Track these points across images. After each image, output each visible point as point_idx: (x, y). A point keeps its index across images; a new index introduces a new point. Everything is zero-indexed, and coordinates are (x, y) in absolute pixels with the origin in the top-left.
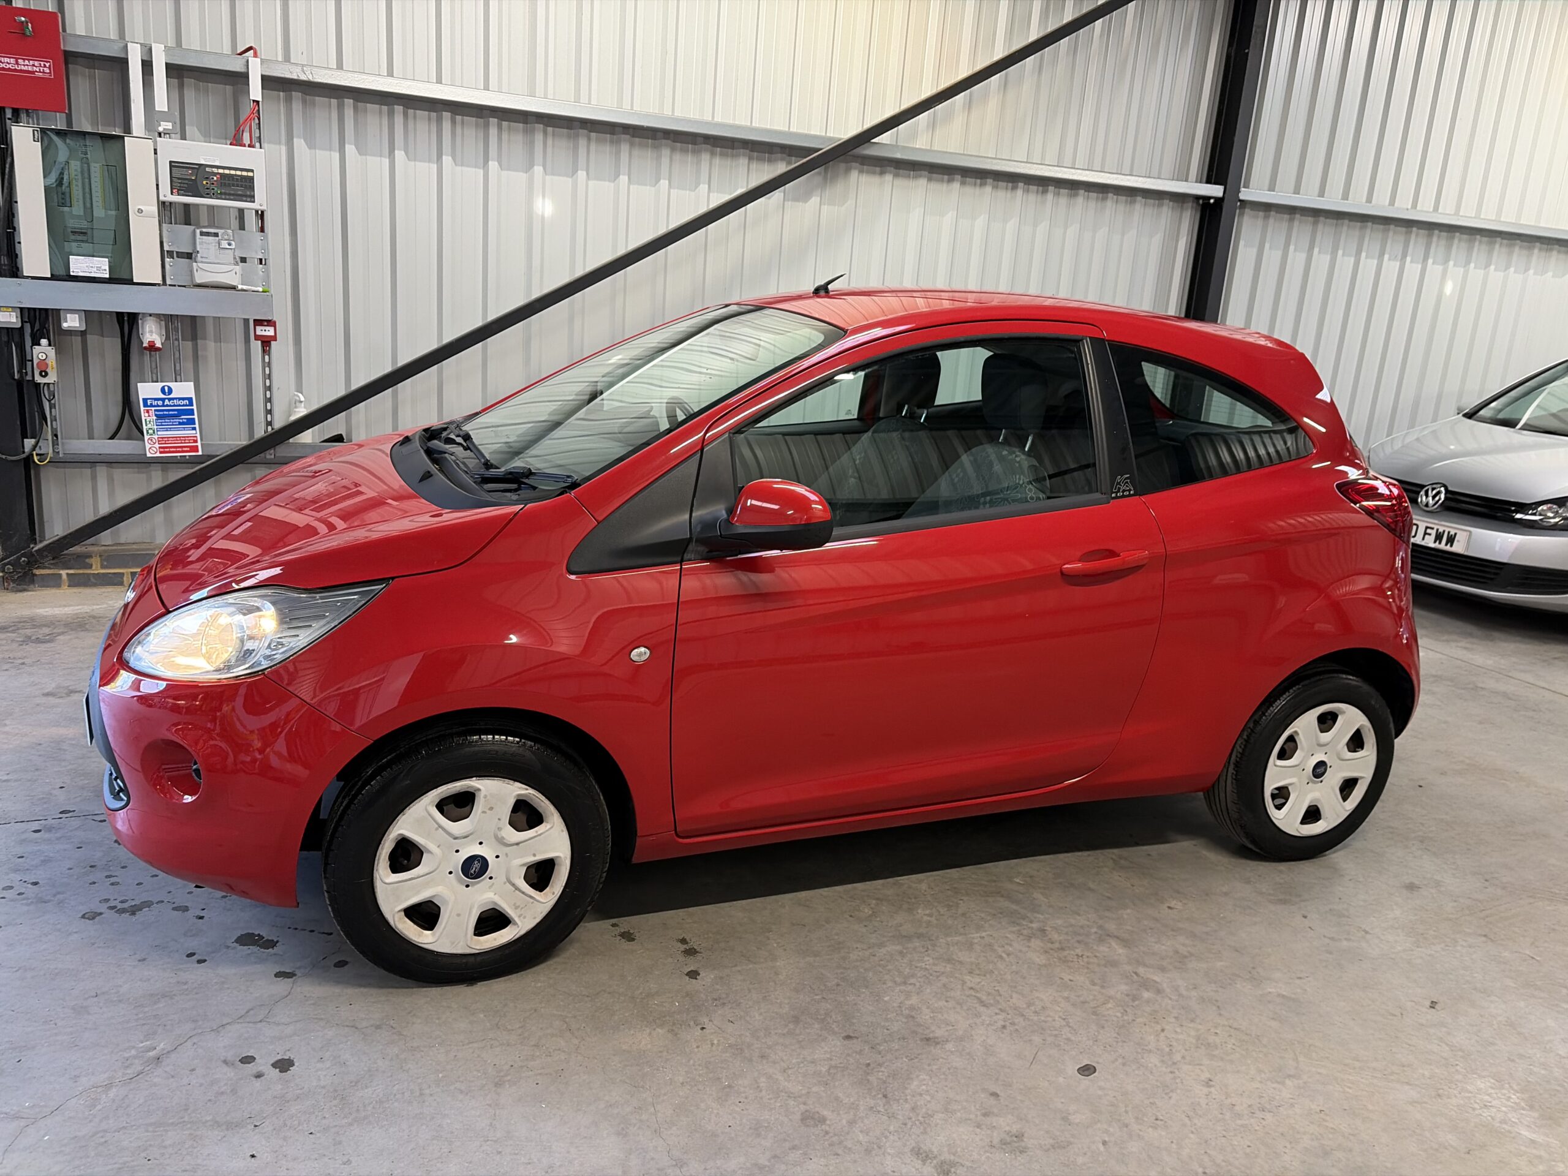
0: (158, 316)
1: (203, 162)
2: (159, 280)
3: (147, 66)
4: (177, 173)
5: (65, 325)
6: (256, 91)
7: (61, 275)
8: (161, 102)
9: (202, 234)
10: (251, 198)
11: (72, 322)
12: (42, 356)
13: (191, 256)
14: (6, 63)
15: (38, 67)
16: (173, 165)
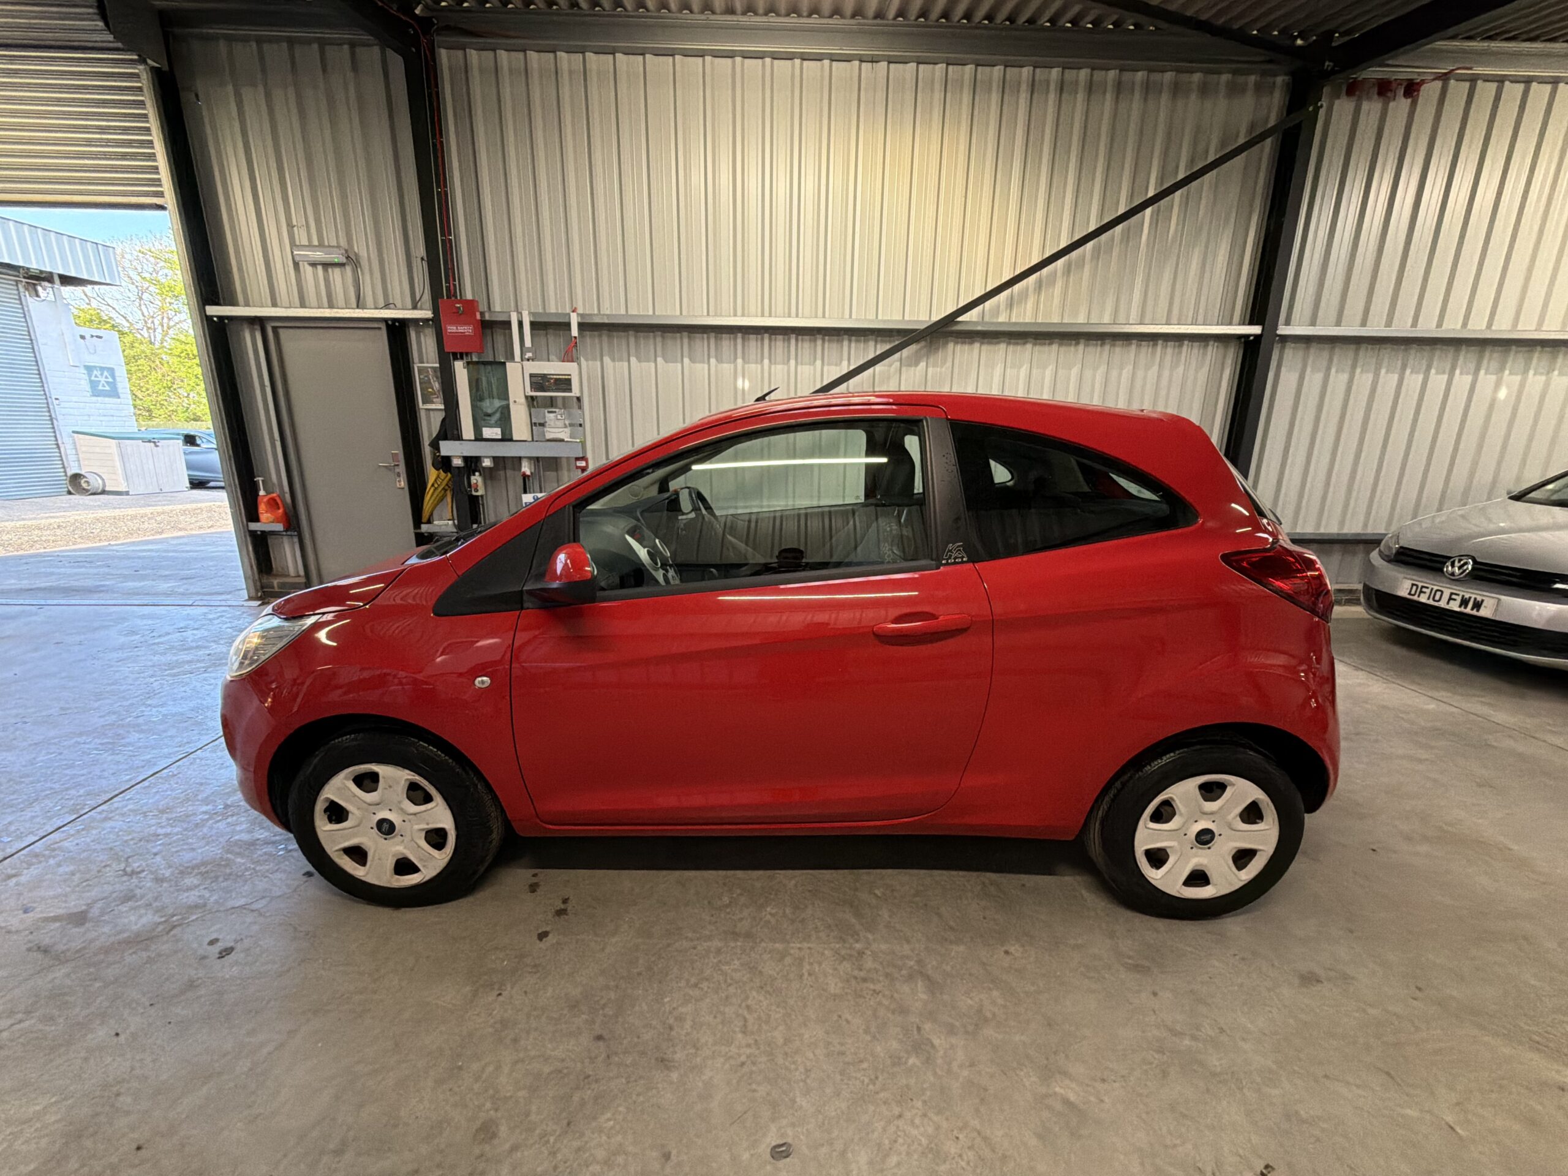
0: (530, 458)
1: (546, 372)
2: (530, 439)
3: (520, 324)
4: (534, 380)
5: (484, 465)
6: (575, 332)
7: (479, 438)
8: (528, 343)
9: (549, 412)
10: (570, 390)
11: (487, 463)
12: (475, 481)
13: (542, 425)
14: (452, 329)
15: (467, 330)
16: (531, 376)
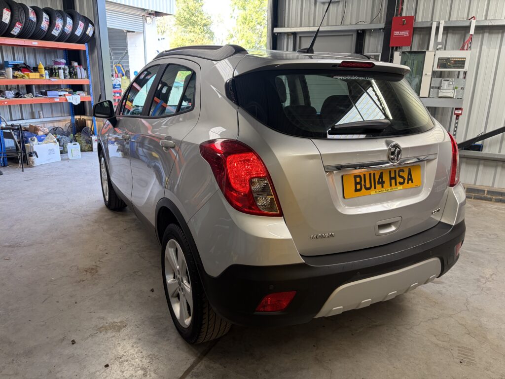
1: (449, 57)
2: (427, 96)
3: (438, 28)
4: (441, 61)
6: (472, 31)
8: (440, 39)
9: (444, 80)
10: (463, 67)
13: (439, 88)
14: (396, 33)
15: (405, 33)
16: (439, 59)
